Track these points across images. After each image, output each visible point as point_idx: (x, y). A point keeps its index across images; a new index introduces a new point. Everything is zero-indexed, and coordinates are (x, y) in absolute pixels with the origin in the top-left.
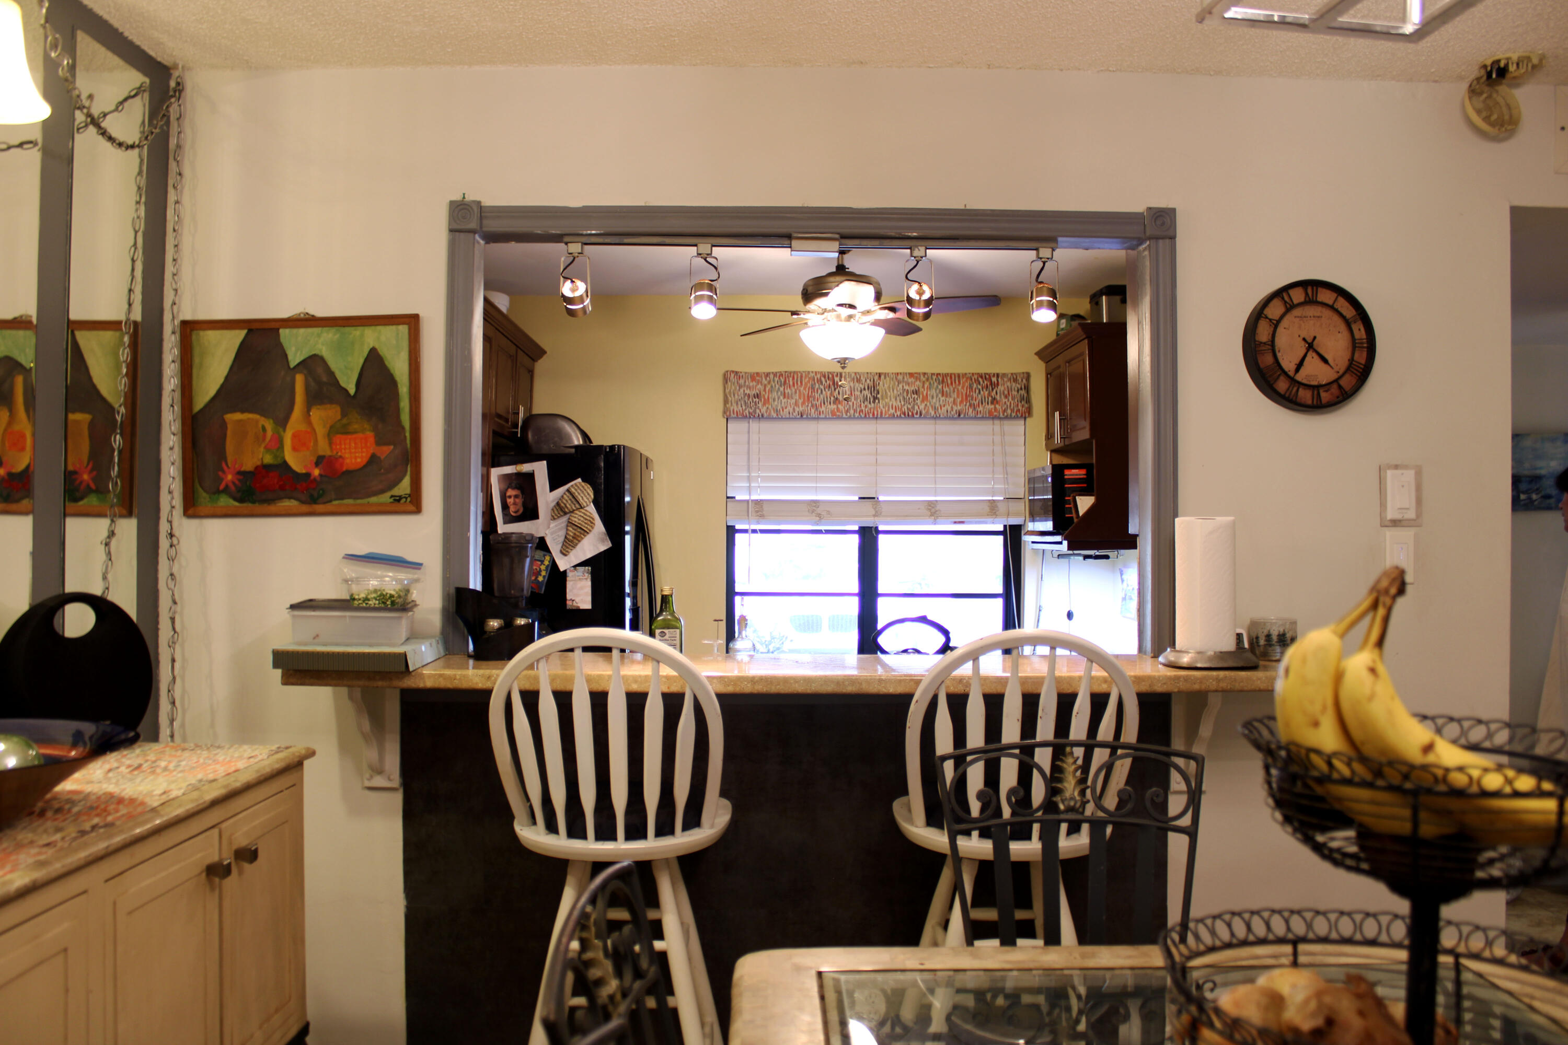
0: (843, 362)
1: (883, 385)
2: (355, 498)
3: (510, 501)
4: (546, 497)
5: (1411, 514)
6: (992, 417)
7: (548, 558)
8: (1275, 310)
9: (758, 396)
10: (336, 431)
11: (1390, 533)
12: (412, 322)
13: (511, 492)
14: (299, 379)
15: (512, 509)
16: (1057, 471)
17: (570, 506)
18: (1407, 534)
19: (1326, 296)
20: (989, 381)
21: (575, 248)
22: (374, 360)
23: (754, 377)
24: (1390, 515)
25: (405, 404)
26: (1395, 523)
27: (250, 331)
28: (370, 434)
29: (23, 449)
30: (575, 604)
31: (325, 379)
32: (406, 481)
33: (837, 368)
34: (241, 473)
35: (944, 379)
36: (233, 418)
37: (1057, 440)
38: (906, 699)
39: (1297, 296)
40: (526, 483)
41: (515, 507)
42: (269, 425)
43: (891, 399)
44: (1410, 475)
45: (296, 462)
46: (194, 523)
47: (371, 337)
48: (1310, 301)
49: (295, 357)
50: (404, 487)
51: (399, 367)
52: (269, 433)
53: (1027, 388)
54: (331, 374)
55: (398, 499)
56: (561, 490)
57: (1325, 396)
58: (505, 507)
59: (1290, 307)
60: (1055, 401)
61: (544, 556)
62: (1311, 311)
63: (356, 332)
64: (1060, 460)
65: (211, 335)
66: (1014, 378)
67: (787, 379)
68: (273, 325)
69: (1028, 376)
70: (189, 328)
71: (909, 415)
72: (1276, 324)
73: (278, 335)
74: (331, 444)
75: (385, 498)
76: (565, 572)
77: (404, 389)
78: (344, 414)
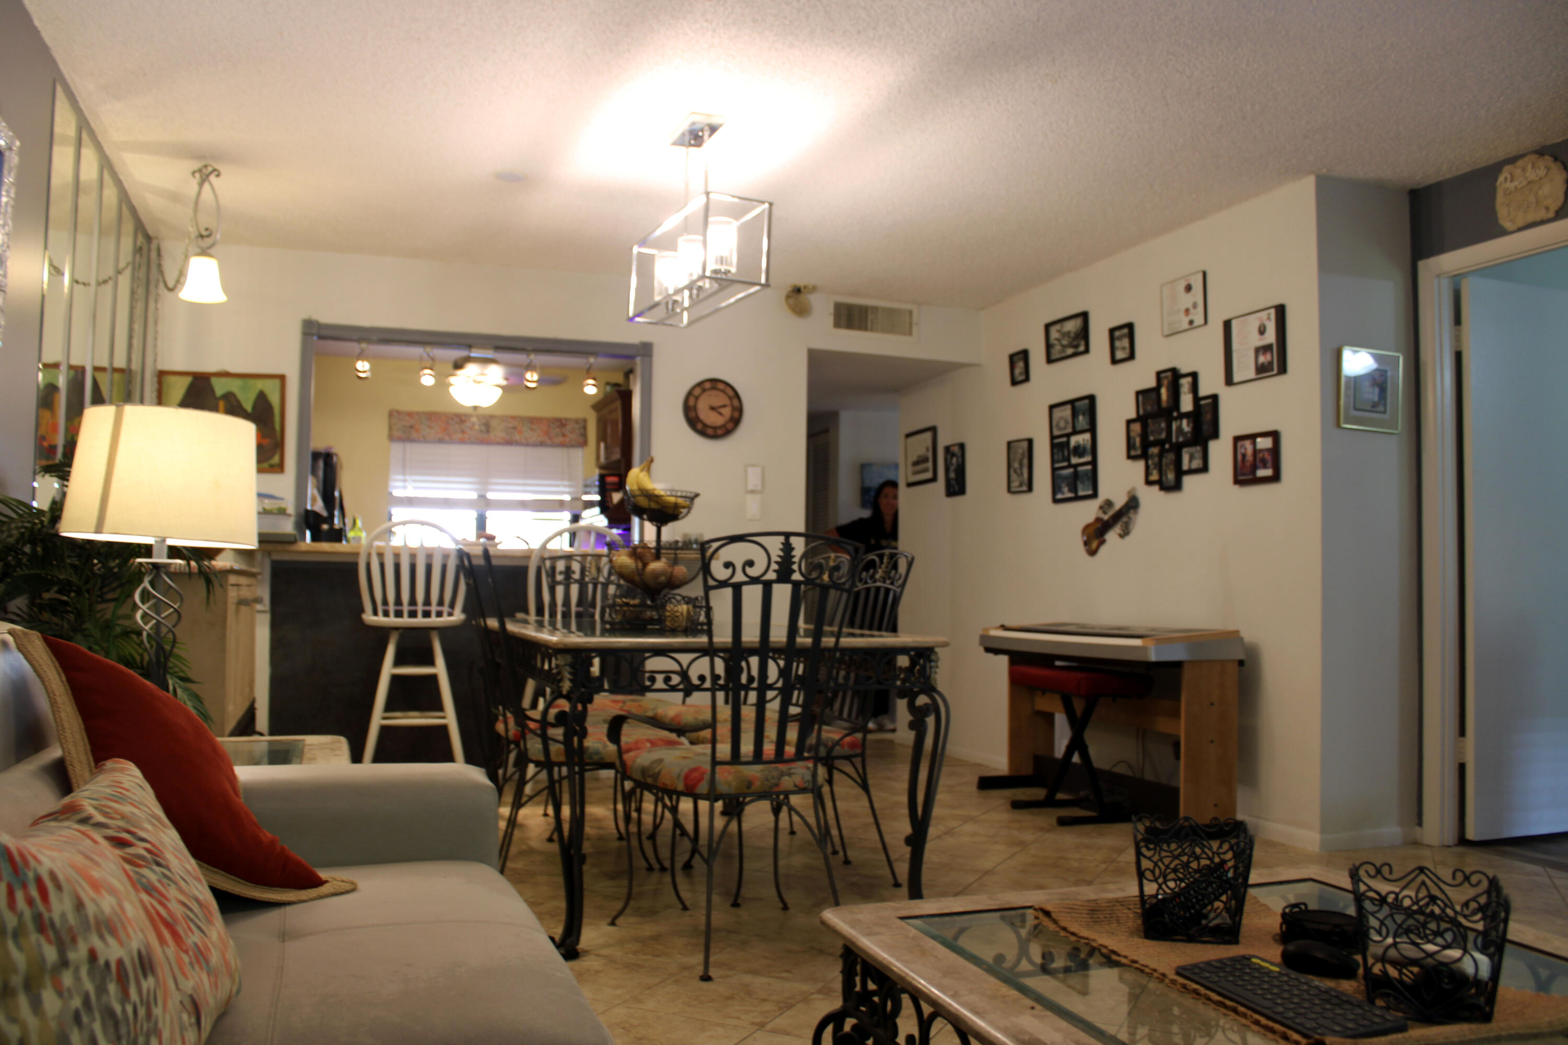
0: (475, 408)
1: (493, 423)
5: (759, 488)
6: (562, 445)
8: (697, 391)
9: (412, 427)
11: (750, 497)
12: (282, 378)
14: (221, 403)
16: (602, 478)
18: (757, 497)
19: (721, 386)
20: (561, 423)
21: (364, 345)
22: (262, 398)
23: (410, 414)
24: (750, 487)
25: (277, 418)
26: (752, 492)
27: (194, 378)
31: (235, 404)
33: (471, 412)
35: (533, 421)
37: (602, 459)
38: (524, 570)
39: (708, 385)
43: (498, 432)
44: (758, 470)
47: (260, 385)
48: (714, 388)
49: (219, 392)
50: (276, 459)
51: (275, 400)
53: (585, 428)
54: (239, 402)
55: (272, 466)
57: (719, 432)
59: (704, 390)
60: (602, 436)
62: (714, 392)
63: (251, 382)
64: (604, 472)
65: (173, 379)
66: (577, 421)
67: (432, 416)
68: (207, 376)
69: (585, 421)
70: (160, 374)
71: (509, 443)
72: (697, 398)
73: (210, 380)
75: (265, 465)
77: (277, 411)
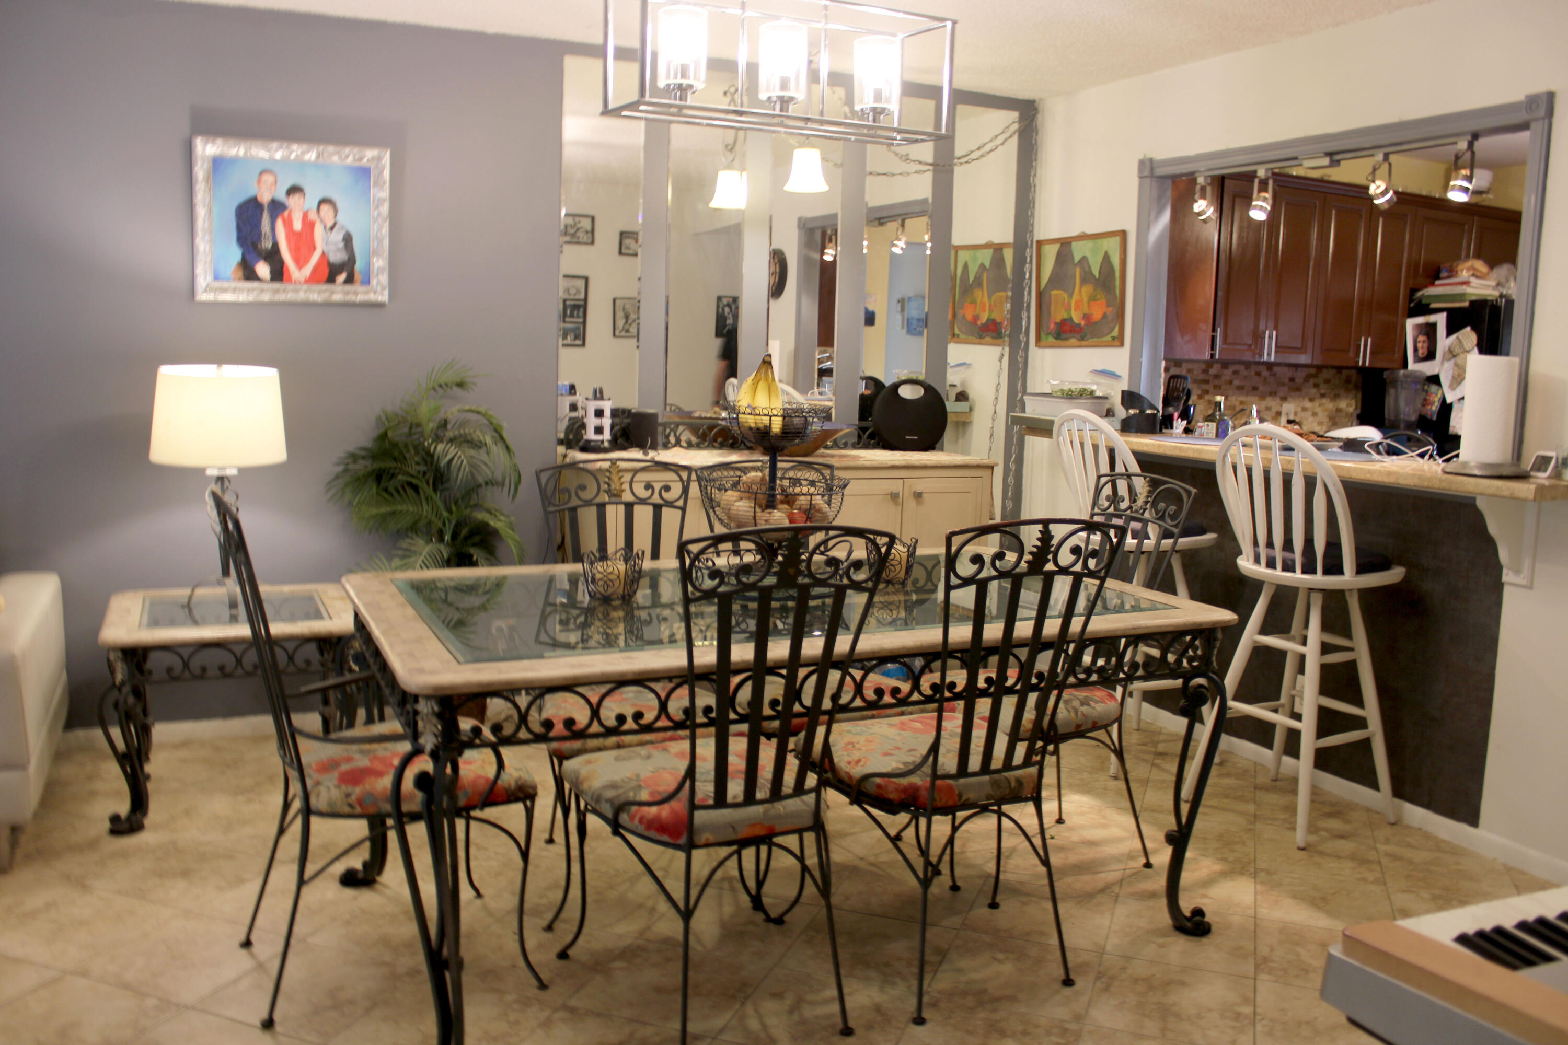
2: (1098, 338)
3: (1419, 345)
4: (1443, 342)
7: (1440, 392)
10: (1092, 299)
12: (1123, 234)
13: (1421, 338)
14: (1078, 270)
15: (1420, 351)
17: (1457, 350)
21: (1200, 180)
22: (1106, 260)
25: (1117, 283)
27: (1062, 244)
28: (1104, 301)
29: (985, 311)
30: (1455, 430)
31: (1087, 270)
32: (1117, 329)
34: (1056, 324)
36: (1054, 292)
40: (1430, 331)
41: (1422, 352)
42: (1065, 296)
45: (1076, 317)
46: (1041, 350)
47: (1105, 245)
49: (1077, 258)
50: (1116, 332)
51: (1116, 261)
52: (1066, 301)
54: (1089, 267)
55: (1114, 339)
56: (1454, 337)
58: (1416, 350)
61: (1438, 390)
63: (1099, 241)
65: (1048, 248)
68: (1069, 240)
70: (1040, 243)
73: (1070, 246)
74: (1089, 307)
75: (1108, 338)
76: (1451, 405)
77: (1117, 274)
78: (1095, 290)
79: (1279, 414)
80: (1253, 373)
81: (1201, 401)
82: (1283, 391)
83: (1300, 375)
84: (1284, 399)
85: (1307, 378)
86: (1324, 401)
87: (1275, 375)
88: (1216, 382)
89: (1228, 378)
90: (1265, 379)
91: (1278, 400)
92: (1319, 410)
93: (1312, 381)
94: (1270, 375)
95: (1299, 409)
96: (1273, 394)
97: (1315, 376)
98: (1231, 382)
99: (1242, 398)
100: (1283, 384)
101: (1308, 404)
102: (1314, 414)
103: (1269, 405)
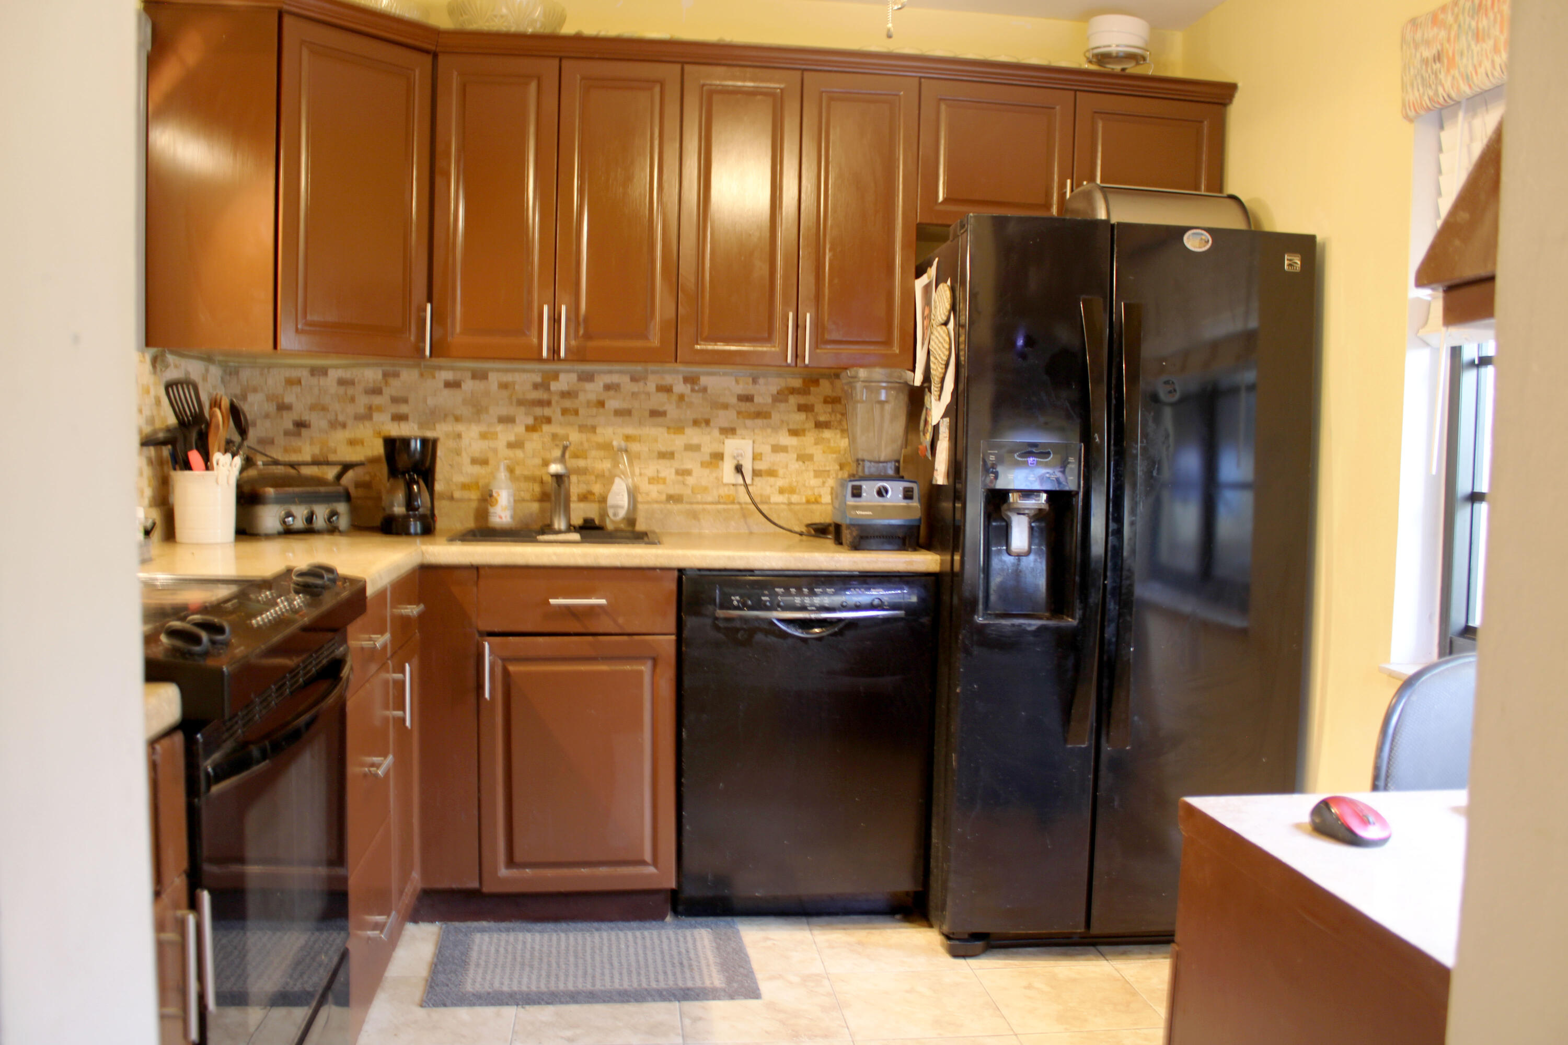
9: (1438, 57)
23: (1437, 16)
79: (718, 457)
80: (651, 387)
81: (535, 436)
82: (724, 418)
83: (765, 390)
84: (729, 431)
85: (780, 397)
86: (827, 434)
87: (705, 390)
88: (567, 403)
89: (593, 397)
90: (681, 397)
91: (716, 433)
92: (817, 452)
93: (793, 400)
94: (693, 390)
95: (766, 449)
96: (702, 422)
97: (803, 391)
98: (601, 404)
99: (630, 431)
100: (725, 406)
101: (785, 439)
102: (803, 458)
103: (695, 441)
